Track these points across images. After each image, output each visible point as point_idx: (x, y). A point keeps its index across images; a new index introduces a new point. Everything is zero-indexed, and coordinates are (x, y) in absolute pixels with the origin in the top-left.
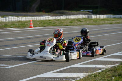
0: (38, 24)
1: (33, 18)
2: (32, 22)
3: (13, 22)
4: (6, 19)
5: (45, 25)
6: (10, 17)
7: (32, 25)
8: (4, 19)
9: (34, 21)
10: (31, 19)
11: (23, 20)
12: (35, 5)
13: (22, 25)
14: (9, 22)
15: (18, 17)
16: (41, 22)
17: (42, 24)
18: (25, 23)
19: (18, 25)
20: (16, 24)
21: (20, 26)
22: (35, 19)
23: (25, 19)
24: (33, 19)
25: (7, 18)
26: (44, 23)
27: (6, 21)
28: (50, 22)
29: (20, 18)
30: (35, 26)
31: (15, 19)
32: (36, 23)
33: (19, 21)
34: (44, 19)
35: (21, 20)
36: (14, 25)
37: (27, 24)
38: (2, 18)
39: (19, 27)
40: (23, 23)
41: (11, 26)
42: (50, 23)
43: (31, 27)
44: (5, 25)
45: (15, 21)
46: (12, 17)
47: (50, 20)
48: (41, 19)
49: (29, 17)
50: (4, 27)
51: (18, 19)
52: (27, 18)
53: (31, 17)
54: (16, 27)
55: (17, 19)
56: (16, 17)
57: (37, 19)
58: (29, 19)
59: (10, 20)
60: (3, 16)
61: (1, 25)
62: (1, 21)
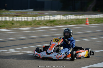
0: (93, 21)
1: (89, 16)
2: (88, 20)
4: (66, 18)
6: (70, 16)
7: (88, 23)
8: (65, 17)
9: (89, 19)
10: (87, 17)
11: (80, 18)
13: (79, 22)
14: (68, 20)
15: (76, 15)
16: (96, 19)
17: (97, 21)
18: (82, 21)
19: (76, 22)
20: (74, 21)
22: (91, 17)
23: (82, 18)
24: (89, 17)
26: (99, 21)
27: (66, 19)
29: (78, 16)
31: (73, 18)
32: (91, 20)
33: (77, 19)
34: (99, 17)
35: (78, 18)
36: (73, 23)
37: (84, 21)
38: (63, 17)
39: (76, 24)
40: (80, 20)
41: (71, 23)
43: (87, 24)
44: (66, 22)
45: (73, 19)
46: (72, 16)
48: (96, 17)
49: (86, 16)
50: (65, 24)
51: (77, 17)
52: (84, 16)
53: (87, 16)
54: (74, 24)
55: (75, 18)
56: (75, 15)
57: (93, 17)
58: (86, 17)
59: (70, 18)
60: (64, 15)
61: (62, 22)
62: (62, 19)
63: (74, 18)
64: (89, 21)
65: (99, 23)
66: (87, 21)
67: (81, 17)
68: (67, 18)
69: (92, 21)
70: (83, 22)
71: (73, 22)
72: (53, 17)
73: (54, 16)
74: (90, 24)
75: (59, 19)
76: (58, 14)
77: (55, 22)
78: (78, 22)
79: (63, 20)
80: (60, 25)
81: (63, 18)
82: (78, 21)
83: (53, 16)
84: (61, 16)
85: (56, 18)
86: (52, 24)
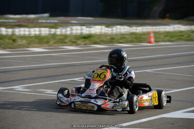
0: (162, 37)
1: (154, 27)
2: (152, 35)
3: (122, 34)
4: (112, 30)
5: (173, 39)
6: (118, 27)
7: (153, 40)
8: (110, 29)
9: (155, 33)
10: (151, 30)
11: (138, 31)
12: (158, 8)
14: (116, 35)
15: (130, 26)
16: (167, 34)
17: (168, 37)
18: (142, 37)
19: (130, 39)
20: (127, 37)
21: (134, 40)
22: (157, 30)
23: (141, 30)
24: (154, 30)
25: (114, 28)
26: (172, 37)
28: (181, 34)
29: (134, 28)
30: (157, 40)
31: (126, 30)
32: (158, 36)
33: (133, 34)
34: (172, 30)
35: (134, 31)
36: (125, 40)
38: (107, 29)
39: (131, 42)
40: (139, 36)
41: (121, 41)
42: (181, 36)
43: (150, 42)
44: (112, 39)
45: (125, 33)
46: (122, 27)
47: (181, 32)
48: (167, 30)
49: (148, 27)
50: (110, 42)
52: (144, 28)
53: (151, 27)
54: (127, 42)
56: (128, 26)
57: (161, 30)
58: (148, 30)
59: (118, 31)
60: (108, 26)
61: (105, 39)
62: (105, 33)
63: (127, 32)
64: (155, 38)
65: (173, 41)
66: (150, 37)
67: (139, 29)
68: (114, 32)
69: (159, 38)
70: (144, 38)
71: (125, 38)
72: (88, 29)
73: (89, 26)
74: (156, 42)
75: (98, 33)
76: (96, 24)
77: (92, 39)
78: (135, 38)
79: (106, 35)
80: (101, 43)
81: (107, 32)
82: (134, 36)
83: (87, 27)
84: (103, 27)
85: (93, 31)
86: (87, 41)
